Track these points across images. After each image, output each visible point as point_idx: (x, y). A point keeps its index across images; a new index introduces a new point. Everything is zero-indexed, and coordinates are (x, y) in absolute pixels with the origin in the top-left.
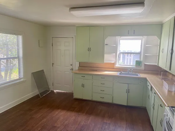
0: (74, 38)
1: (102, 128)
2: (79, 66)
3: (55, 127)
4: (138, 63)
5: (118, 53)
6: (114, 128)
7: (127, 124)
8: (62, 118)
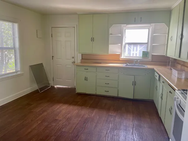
0: (76, 28)
1: (107, 120)
2: (82, 59)
3: (56, 120)
4: (145, 54)
5: (124, 43)
6: (119, 120)
7: (133, 117)
8: (64, 112)
